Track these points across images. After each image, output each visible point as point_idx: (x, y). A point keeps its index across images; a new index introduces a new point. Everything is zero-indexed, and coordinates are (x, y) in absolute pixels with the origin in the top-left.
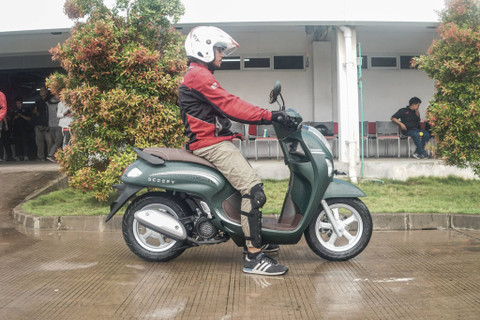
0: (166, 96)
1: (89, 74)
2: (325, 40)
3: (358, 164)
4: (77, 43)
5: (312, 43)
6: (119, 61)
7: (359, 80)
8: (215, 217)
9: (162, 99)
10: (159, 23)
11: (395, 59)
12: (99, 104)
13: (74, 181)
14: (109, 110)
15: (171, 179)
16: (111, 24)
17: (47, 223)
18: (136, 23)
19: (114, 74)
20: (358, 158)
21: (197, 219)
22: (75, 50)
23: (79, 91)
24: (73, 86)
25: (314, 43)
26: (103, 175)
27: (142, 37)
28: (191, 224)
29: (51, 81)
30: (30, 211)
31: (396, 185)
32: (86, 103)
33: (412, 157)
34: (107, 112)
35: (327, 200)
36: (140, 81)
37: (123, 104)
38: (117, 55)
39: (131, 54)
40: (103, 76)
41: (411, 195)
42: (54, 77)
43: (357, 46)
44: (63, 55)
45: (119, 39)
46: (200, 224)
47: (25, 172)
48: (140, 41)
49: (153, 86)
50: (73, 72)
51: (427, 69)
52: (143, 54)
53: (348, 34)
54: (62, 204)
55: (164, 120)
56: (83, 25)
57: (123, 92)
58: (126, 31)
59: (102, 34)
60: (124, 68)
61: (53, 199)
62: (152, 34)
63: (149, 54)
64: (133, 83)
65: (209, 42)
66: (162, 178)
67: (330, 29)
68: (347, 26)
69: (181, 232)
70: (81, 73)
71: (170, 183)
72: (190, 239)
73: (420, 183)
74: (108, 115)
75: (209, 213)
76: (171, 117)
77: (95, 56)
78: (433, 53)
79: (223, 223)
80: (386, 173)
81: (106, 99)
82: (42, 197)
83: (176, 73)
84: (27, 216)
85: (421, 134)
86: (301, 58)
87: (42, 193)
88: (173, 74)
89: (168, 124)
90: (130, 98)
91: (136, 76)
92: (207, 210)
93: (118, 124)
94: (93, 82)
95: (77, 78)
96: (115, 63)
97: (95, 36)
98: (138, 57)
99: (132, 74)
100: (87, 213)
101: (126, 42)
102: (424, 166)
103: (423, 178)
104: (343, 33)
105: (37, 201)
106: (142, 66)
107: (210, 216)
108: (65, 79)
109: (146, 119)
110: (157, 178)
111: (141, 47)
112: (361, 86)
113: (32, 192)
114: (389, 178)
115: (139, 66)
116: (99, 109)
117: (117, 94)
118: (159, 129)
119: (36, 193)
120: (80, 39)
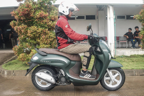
0: (51, 29)
1: (24, 21)
2: (102, 10)
3: (114, 50)
4: (20, 10)
5: (98, 11)
6: (34, 16)
7: (114, 23)
8: (66, 75)
9: (49, 29)
10: (48, 3)
11: (124, 16)
12: (27, 31)
13: (19, 58)
14: (31, 33)
15: (49, 61)
16: (32, 3)
17: (9, 73)
18: (40, 3)
19: (33, 21)
20: (114, 49)
21: (59, 75)
22: (19, 12)
23: (20, 27)
24: (19, 25)
25: (99, 11)
26: (29, 56)
27: (42, 8)
28: (57, 78)
29: (12, 23)
30: (4, 68)
31: (128, 58)
32: (23, 31)
33: (131, 48)
34: (30, 34)
35: (108, 69)
36: (41, 23)
37: (35, 31)
38: (33, 14)
39: (38, 14)
40: (29, 21)
41: (133, 61)
42: (12, 22)
43: (114, 12)
44: (15, 14)
45: (34, 9)
46: (60, 78)
47: (5, 53)
48: (42, 10)
49: (46, 25)
50: (19, 20)
51: (139, 19)
52: (42, 14)
53: (111, 8)
54: (16, 65)
55: (50, 37)
56: (22, 4)
57: (36, 27)
58: (37, 6)
59: (28, 7)
60: (36, 19)
61: (13, 63)
62: (46, 7)
63: (45, 14)
64: (39, 24)
65: (67, 8)
66: (46, 60)
67: (105, 6)
68: (111, 5)
69: (53, 81)
70: (21, 20)
71: (49, 62)
72: (57, 83)
73: (135, 57)
74: (30, 35)
75: (64, 74)
76: (52, 36)
77: (26, 14)
78: (141, 14)
79: (69, 78)
80: (123, 53)
81: (30, 30)
82: (9, 62)
83: (54, 21)
84: (3, 70)
85: (134, 40)
86: (94, 16)
87: (10, 61)
88: (53, 21)
89: (51, 38)
90: (38, 29)
91: (40, 21)
92: (63, 73)
93: (34, 38)
94: (25, 24)
95: (20, 22)
96: (33, 17)
97: (26, 7)
98: (41, 15)
99: (39, 21)
100: (23, 69)
101: (37, 10)
102: (135, 51)
103: (135, 55)
104: (109, 7)
105: (7, 64)
106: (42, 18)
107: (64, 75)
108: (16, 23)
109: (43, 37)
110: (44, 60)
111: (42, 11)
112: (115, 25)
113: (6, 60)
114: (124, 55)
115: (41, 18)
116: (28, 33)
117: (33, 28)
118: (48, 40)
119: (8, 61)
120: (21, 9)
